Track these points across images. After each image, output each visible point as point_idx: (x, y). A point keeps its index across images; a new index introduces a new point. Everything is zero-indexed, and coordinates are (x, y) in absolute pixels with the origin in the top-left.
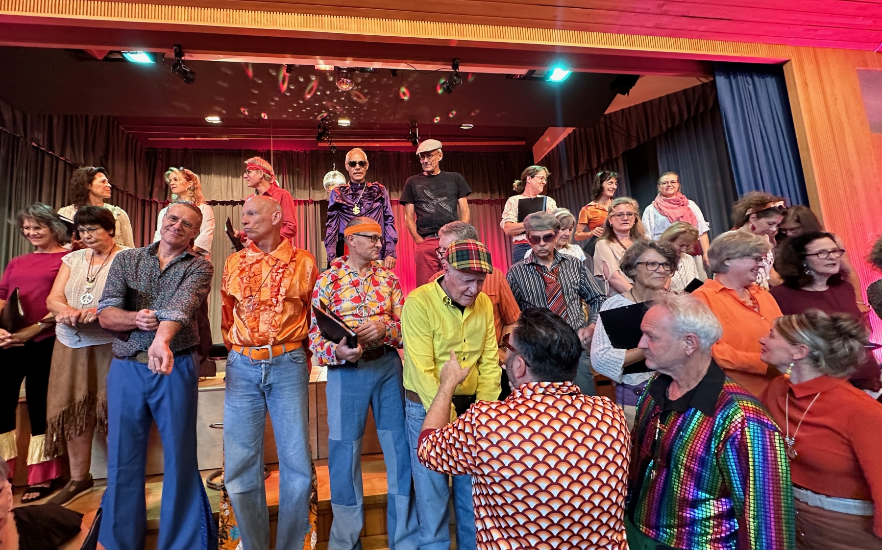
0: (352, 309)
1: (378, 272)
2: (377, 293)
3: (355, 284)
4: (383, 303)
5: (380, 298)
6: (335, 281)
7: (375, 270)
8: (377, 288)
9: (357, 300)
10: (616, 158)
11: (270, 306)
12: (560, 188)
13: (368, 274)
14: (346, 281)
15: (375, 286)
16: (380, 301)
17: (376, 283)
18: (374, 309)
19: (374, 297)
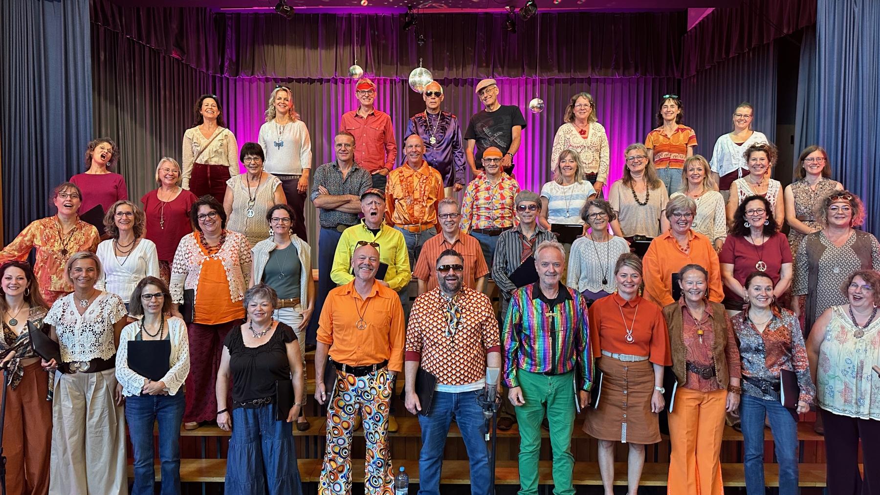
0: (484, 204)
1: (504, 181)
2: (502, 195)
3: (488, 189)
4: (504, 201)
5: (503, 197)
6: (477, 187)
7: (503, 180)
8: (502, 191)
9: (487, 199)
10: (768, 44)
11: (420, 202)
12: (710, 69)
13: (498, 183)
14: (483, 187)
15: (501, 190)
16: (502, 200)
17: (502, 188)
18: (497, 205)
19: (499, 197)
